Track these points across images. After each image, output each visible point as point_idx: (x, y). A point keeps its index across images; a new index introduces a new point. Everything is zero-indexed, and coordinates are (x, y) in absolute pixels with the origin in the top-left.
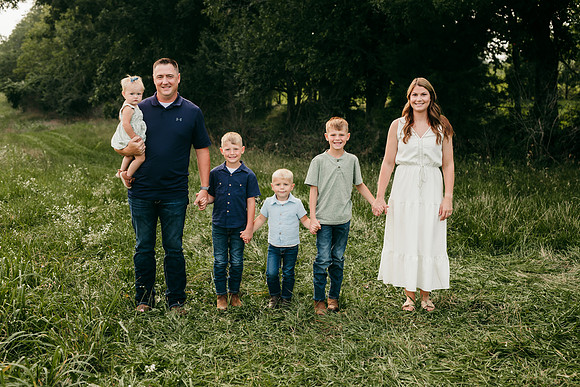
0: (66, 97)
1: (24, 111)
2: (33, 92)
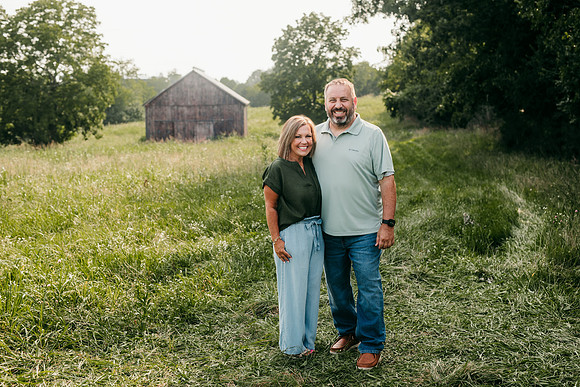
0: (433, 106)
1: (401, 119)
2: (409, 102)
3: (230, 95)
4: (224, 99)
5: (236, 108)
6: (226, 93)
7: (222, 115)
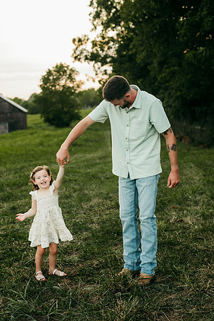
3: (17, 108)
4: (14, 110)
5: (20, 114)
6: (14, 106)
7: (12, 118)
